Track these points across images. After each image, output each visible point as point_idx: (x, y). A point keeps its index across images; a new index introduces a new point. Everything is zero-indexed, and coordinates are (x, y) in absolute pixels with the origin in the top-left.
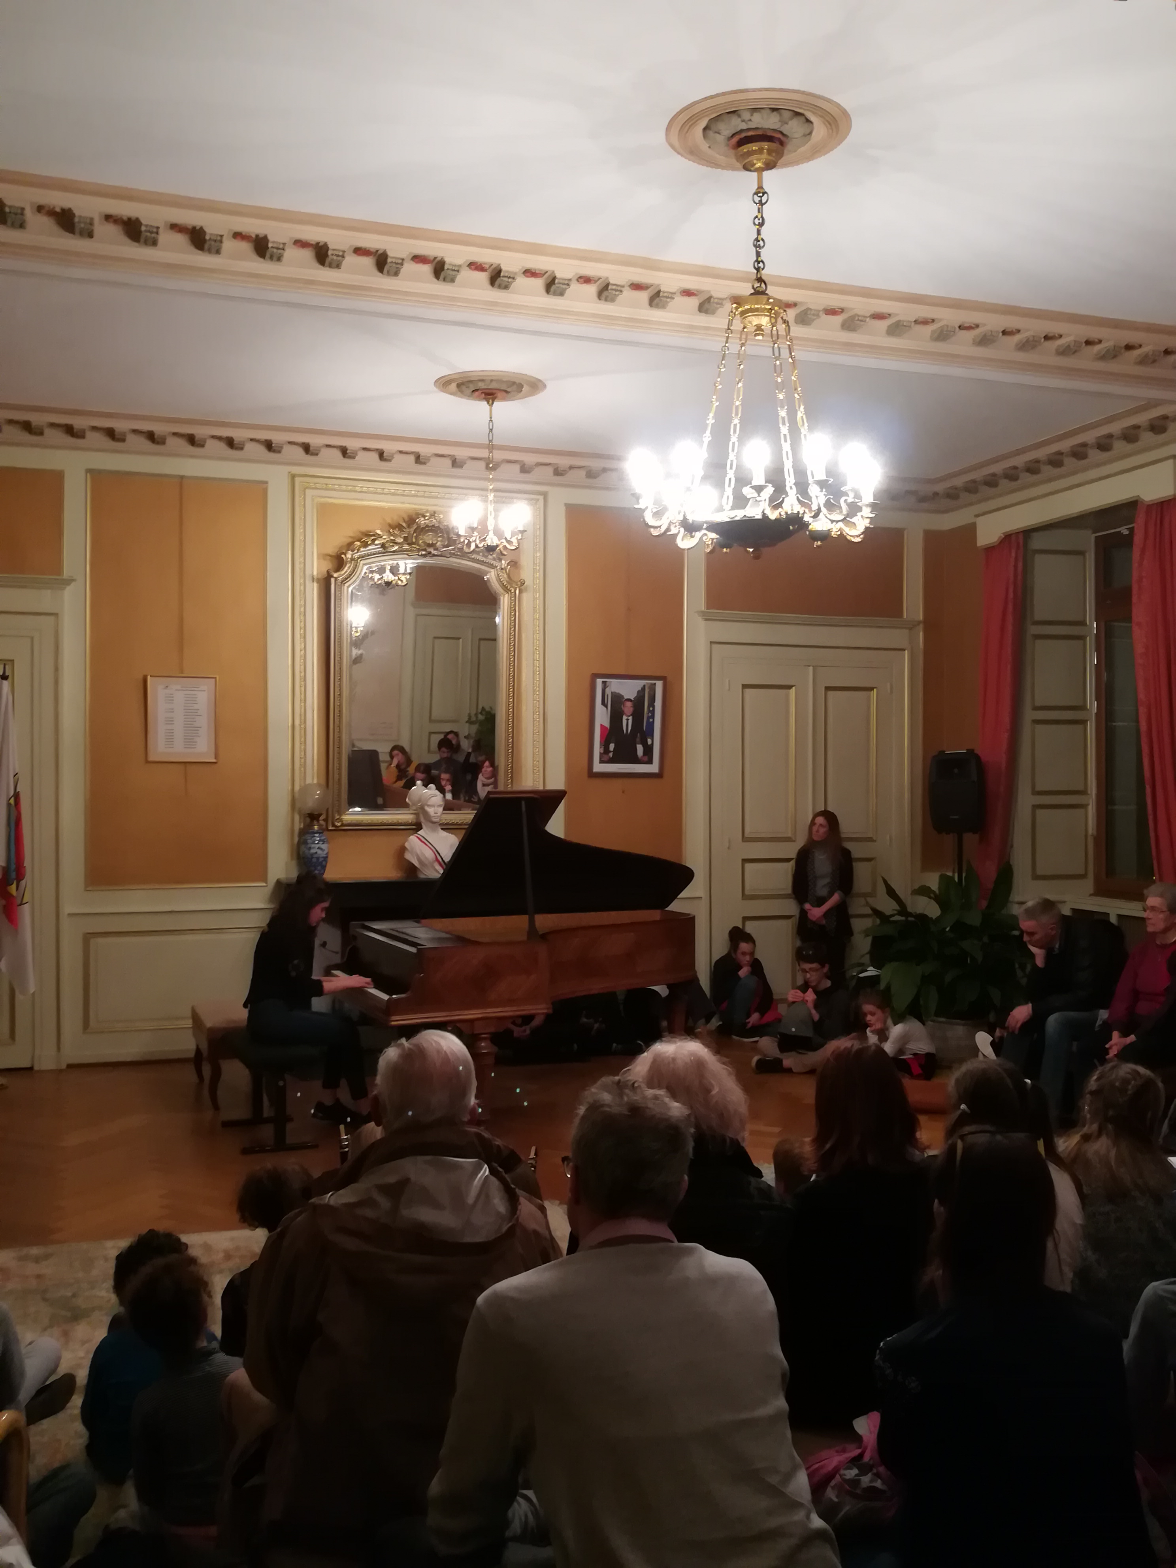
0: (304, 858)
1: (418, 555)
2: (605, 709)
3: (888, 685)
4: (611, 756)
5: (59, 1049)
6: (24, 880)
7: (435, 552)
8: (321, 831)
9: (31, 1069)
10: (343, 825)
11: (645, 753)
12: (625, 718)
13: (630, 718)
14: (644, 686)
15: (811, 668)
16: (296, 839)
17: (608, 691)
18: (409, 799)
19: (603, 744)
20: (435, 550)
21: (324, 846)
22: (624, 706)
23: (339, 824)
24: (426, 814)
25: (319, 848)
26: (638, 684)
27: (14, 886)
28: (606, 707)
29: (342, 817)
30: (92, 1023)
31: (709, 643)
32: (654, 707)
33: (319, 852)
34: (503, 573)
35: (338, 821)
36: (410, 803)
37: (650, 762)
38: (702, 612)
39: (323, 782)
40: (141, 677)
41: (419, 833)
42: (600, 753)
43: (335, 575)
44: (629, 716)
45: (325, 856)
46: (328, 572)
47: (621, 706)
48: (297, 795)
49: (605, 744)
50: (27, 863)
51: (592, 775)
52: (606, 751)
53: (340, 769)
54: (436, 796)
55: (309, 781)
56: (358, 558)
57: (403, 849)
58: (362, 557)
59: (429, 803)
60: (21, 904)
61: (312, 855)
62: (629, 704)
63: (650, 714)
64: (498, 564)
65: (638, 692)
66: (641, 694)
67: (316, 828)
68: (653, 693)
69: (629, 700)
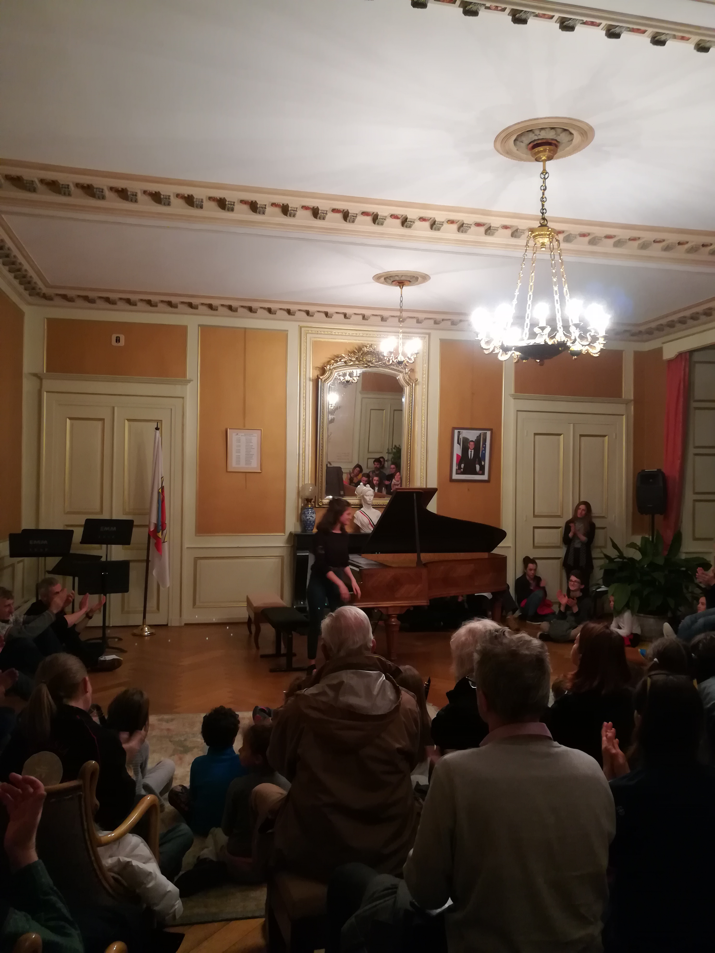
0: (303, 521)
1: (363, 367)
2: (459, 445)
3: (614, 434)
4: (462, 471)
5: (181, 616)
6: (166, 530)
7: (372, 365)
8: (312, 508)
9: (167, 625)
10: (323, 505)
11: (480, 469)
12: (470, 450)
14: (480, 434)
15: (572, 425)
16: (300, 512)
17: (461, 437)
18: (356, 492)
20: (371, 364)
21: (314, 515)
23: (321, 504)
24: (364, 499)
25: (311, 516)
26: (478, 433)
27: (161, 533)
28: (460, 445)
29: (323, 501)
30: (198, 603)
31: (516, 411)
32: (485, 445)
33: (311, 518)
34: (406, 375)
35: (321, 502)
36: (357, 494)
37: (483, 474)
38: (512, 395)
39: (313, 482)
40: (224, 429)
41: (361, 509)
42: (456, 469)
43: (321, 378)
44: (472, 450)
45: (314, 520)
46: (317, 376)
47: (468, 444)
48: (300, 489)
49: (459, 464)
50: (167, 522)
51: (452, 480)
52: (459, 468)
53: (322, 476)
54: (370, 490)
55: (306, 482)
56: (333, 369)
57: (354, 517)
58: (335, 368)
59: (367, 494)
60: (164, 542)
61: (308, 519)
63: (483, 449)
64: (404, 371)
65: (477, 437)
66: (479, 438)
67: (310, 506)
68: (485, 438)
69: (472, 441)
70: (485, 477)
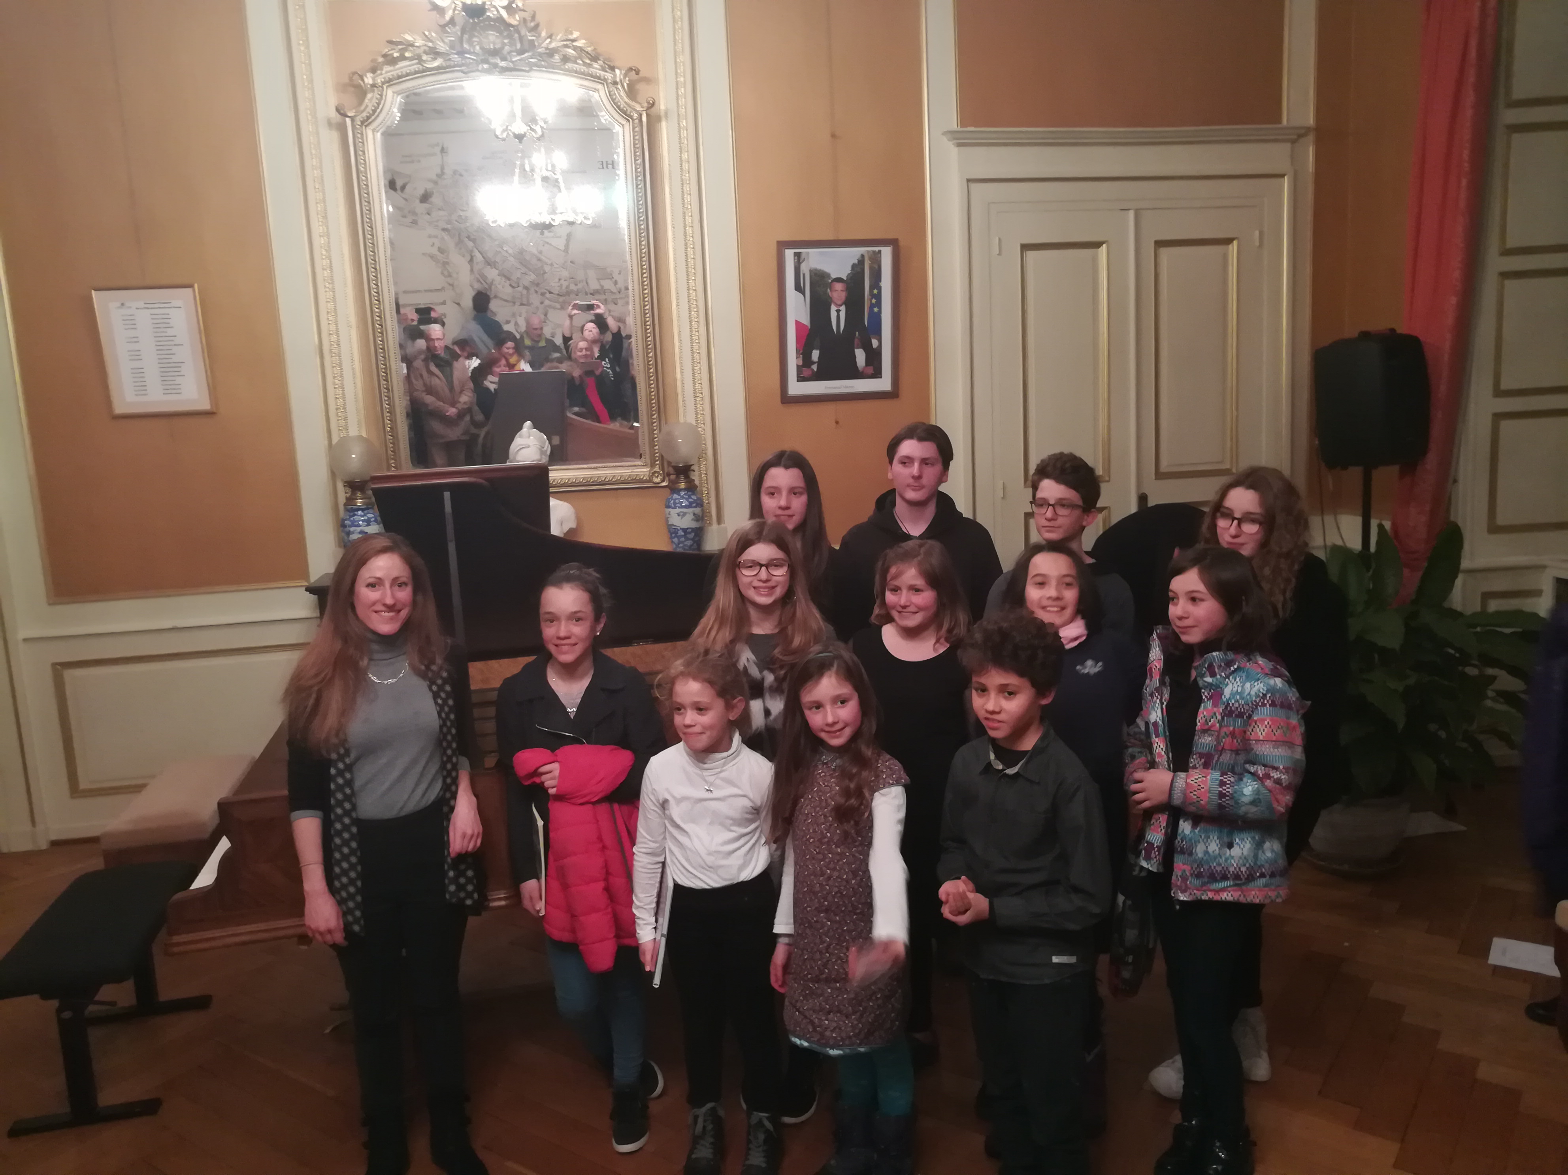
2: (802, 296)
3: (1257, 233)
4: (815, 370)
11: (868, 362)
12: (833, 308)
13: (843, 309)
14: (863, 256)
15: (1131, 214)
17: (805, 268)
19: (801, 352)
20: (502, 60)
22: (831, 291)
26: (854, 253)
28: (804, 294)
31: (965, 182)
32: (880, 289)
34: (617, 89)
37: (877, 374)
38: (954, 132)
40: (85, 292)
42: (798, 366)
43: (351, 114)
44: (841, 305)
47: (827, 290)
49: (804, 351)
51: (787, 400)
52: (807, 362)
53: (392, 412)
56: (383, 83)
58: (389, 81)
62: (839, 286)
63: (875, 301)
64: (609, 76)
65: (854, 266)
66: (858, 269)
67: (359, 502)
68: (877, 267)
69: (839, 280)
70: (884, 384)
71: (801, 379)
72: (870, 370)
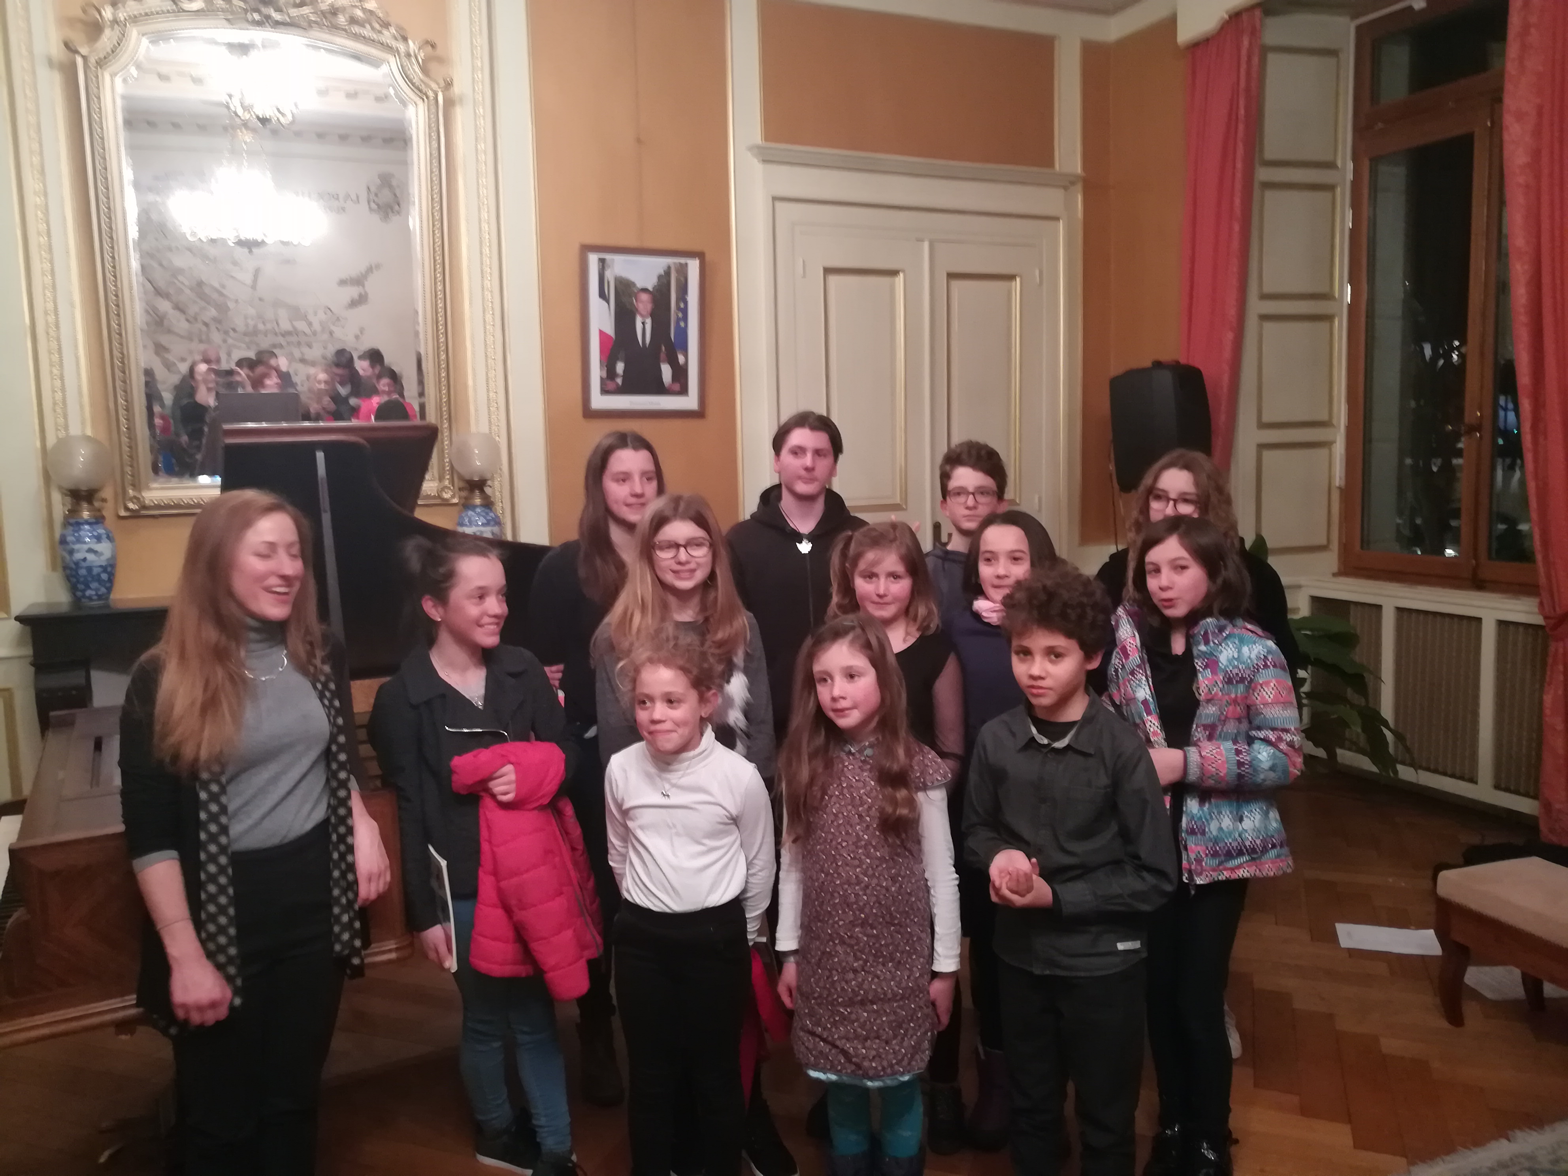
2: (606, 304)
3: (1036, 272)
4: (620, 383)
11: (675, 378)
12: (639, 320)
13: (649, 321)
14: (669, 268)
15: (926, 245)
17: (609, 275)
19: (605, 363)
22: (636, 301)
26: (660, 264)
28: (608, 302)
29: (142, 495)
31: (771, 199)
32: (686, 303)
34: (411, 62)
37: (683, 391)
38: (758, 147)
39: (102, 432)
42: (602, 379)
43: (84, 51)
44: (647, 317)
47: (632, 300)
49: (608, 363)
51: (589, 414)
52: (611, 374)
62: (644, 297)
63: (680, 315)
64: (402, 47)
65: (660, 277)
66: (664, 280)
67: (86, 514)
68: (682, 279)
69: (645, 290)
70: (689, 402)
71: (605, 391)
72: (677, 387)
